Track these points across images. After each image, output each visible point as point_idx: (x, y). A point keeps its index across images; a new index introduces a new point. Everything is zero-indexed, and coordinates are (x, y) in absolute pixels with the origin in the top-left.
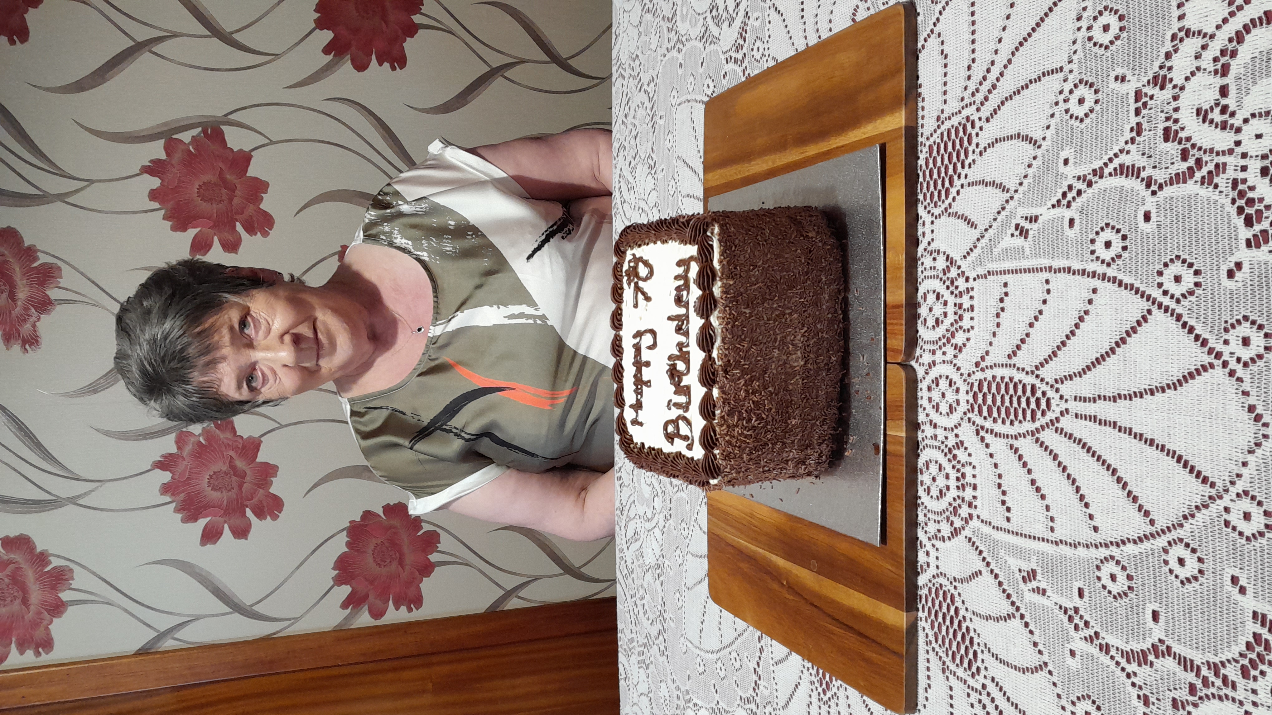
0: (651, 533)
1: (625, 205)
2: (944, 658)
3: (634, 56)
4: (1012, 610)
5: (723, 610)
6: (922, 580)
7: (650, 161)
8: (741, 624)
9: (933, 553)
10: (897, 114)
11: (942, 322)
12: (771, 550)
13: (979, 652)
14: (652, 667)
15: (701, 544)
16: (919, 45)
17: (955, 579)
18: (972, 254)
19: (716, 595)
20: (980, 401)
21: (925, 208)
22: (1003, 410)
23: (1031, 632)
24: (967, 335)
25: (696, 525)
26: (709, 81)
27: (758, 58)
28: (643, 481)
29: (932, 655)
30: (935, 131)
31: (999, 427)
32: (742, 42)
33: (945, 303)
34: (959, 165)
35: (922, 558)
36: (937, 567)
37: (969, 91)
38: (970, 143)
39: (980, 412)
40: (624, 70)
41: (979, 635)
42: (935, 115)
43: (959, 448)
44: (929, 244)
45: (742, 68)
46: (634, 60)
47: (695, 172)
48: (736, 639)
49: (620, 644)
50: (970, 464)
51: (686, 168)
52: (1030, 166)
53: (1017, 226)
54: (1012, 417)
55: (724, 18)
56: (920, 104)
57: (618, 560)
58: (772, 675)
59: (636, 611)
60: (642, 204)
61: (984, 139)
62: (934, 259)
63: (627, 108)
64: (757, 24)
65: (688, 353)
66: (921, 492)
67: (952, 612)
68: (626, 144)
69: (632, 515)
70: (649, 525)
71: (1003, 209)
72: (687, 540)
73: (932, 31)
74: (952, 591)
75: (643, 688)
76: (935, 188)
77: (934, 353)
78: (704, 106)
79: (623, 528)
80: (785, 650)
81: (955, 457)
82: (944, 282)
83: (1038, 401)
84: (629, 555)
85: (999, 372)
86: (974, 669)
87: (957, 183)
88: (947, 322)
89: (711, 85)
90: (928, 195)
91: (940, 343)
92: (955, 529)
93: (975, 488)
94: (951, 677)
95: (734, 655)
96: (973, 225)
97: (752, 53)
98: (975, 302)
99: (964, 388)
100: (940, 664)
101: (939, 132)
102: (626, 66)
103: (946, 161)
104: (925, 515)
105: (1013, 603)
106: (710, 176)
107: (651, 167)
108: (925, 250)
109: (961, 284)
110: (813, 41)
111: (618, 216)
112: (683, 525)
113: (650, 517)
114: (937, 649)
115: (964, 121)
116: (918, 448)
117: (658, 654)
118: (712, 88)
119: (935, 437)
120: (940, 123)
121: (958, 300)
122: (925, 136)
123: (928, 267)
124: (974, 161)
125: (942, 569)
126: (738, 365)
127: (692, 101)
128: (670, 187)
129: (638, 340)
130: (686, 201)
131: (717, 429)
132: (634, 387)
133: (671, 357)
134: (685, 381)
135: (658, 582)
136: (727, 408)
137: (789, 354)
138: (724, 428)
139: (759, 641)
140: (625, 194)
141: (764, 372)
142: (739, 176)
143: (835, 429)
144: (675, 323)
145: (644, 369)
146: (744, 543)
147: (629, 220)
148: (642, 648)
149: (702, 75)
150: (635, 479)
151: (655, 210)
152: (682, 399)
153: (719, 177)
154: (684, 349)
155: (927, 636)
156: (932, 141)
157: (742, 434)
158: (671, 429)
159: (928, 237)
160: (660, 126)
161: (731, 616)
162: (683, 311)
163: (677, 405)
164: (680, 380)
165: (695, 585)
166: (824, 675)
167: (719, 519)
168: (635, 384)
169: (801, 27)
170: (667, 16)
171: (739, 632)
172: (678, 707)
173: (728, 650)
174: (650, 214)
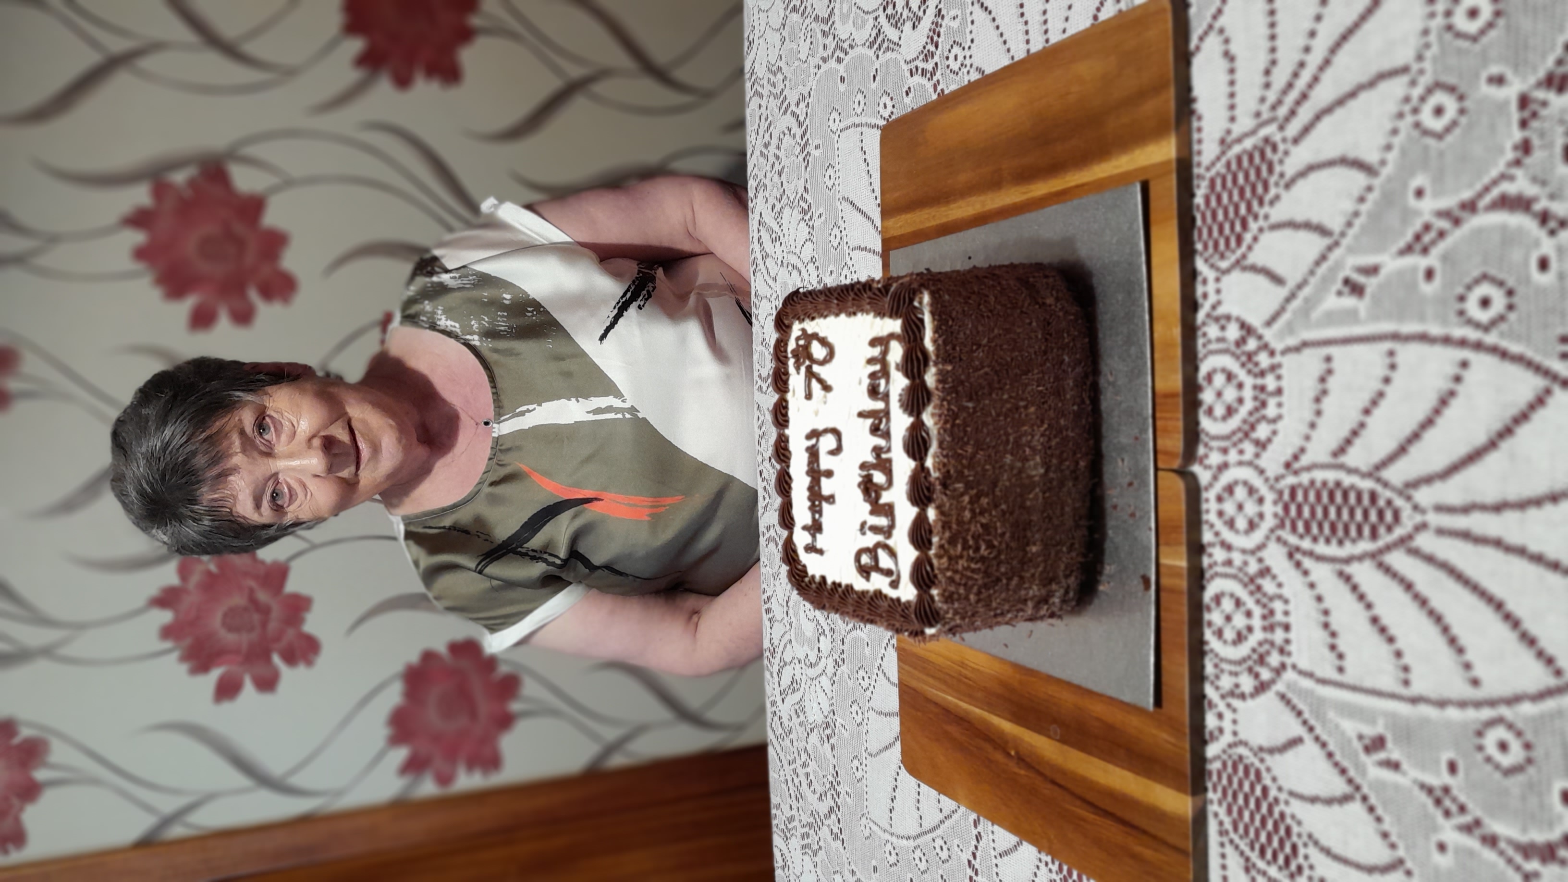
0: (817, 682)
2: (1248, 853)
3: (774, 69)
4: (1349, 789)
5: (922, 785)
6: (1212, 750)
7: (801, 203)
8: (948, 804)
9: (1228, 715)
10: (1164, 143)
11: (1237, 410)
12: (991, 707)
13: (1300, 845)
14: (821, 854)
15: (891, 699)
16: (1193, 46)
17: (1261, 750)
18: (1279, 320)
19: (912, 763)
20: (1293, 513)
21: (1207, 260)
22: (1327, 526)
23: (1379, 819)
24: (1272, 427)
25: (880, 673)
26: (886, 99)
27: (956, 69)
28: (802, 615)
29: (1229, 850)
30: (1218, 159)
31: (1321, 548)
32: (932, 49)
33: (1240, 386)
34: (1255, 203)
35: (1211, 721)
36: (1235, 733)
37: (1268, 104)
38: (1270, 172)
39: (1294, 529)
40: (762, 86)
41: (1300, 823)
42: (1218, 138)
43: (1264, 577)
44: (1214, 308)
45: (932, 83)
46: (775, 74)
47: (869, 218)
48: (942, 822)
49: (774, 822)
50: (1281, 597)
51: (855, 212)
52: (1362, 200)
53: (1347, 281)
54: (1340, 533)
55: (905, 16)
56: (1195, 125)
57: (769, 715)
58: (995, 869)
59: (796, 781)
60: (793, 260)
61: (1290, 168)
62: (1223, 328)
63: (767, 136)
64: (955, 24)
65: (890, 461)
66: (1208, 635)
67: (1258, 791)
68: (767, 181)
69: (787, 658)
70: (813, 673)
71: (1324, 258)
72: (868, 693)
73: (1211, 27)
74: (1257, 764)
76: (1221, 233)
77: (1225, 451)
78: (879, 132)
79: (775, 675)
80: (1013, 839)
81: (1259, 588)
82: (1238, 358)
83: (1381, 514)
84: (785, 709)
85: (1319, 476)
87: (1253, 226)
88: (1243, 411)
89: (890, 104)
90: (1211, 244)
91: (1235, 438)
92: (1261, 683)
93: (1287, 628)
94: (1259, 878)
95: (939, 842)
96: (1279, 281)
97: (947, 63)
98: (1284, 383)
99: (1270, 497)
100: (1242, 861)
101: (1224, 160)
102: (765, 82)
103: (1236, 197)
104: (1216, 666)
105: (1350, 781)
106: (891, 223)
107: (804, 212)
108: (1208, 316)
109: (1264, 360)
110: (1038, 46)
111: (758, 274)
112: (862, 673)
113: (813, 661)
114: (1237, 841)
115: (1261, 144)
116: (1203, 578)
117: (830, 838)
118: (889, 108)
119: (1229, 563)
120: (1225, 148)
121: (1259, 381)
122: (1203, 166)
123: (1213, 339)
124: (1277, 197)
125: (1242, 736)
126: (960, 476)
127: (861, 125)
128: (833, 237)
129: (813, 441)
130: (856, 254)
131: (935, 562)
132: (808, 504)
133: (863, 466)
134: (886, 498)
135: (827, 746)
136: (947, 534)
137: (1025, 459)
138: (945, 560)
139: (976, 826)
140: (768, 246)
141: (995, 484)
142: (933, 223)
143: (1085, 556)
144: (869, 421)
145: (824, 480)
146: (951, 699)
147: (775, 280)
148: (807, 829)
149: (874, 93)
150: (791, 612)
151: (811, 267)
152: (883, 521)
153: (904, 223)
154: (884, 456)
155: (1221, 823)
156: (1213, 172)
157: (968, 568)
158: (865, 559)
159: (1212, 298)
160: (815, 159)
161: (933, 793)
162: (880, 405)
163: (875, 529)
164: (878, 497)
165: (881, 751)
166: (1070, 873)
167: (915, 668)
168: (809, 499)
169: (1021, 27)
170: (821, 15)
171: (945, 814)
173: (931, 836)
174: (804, 272)
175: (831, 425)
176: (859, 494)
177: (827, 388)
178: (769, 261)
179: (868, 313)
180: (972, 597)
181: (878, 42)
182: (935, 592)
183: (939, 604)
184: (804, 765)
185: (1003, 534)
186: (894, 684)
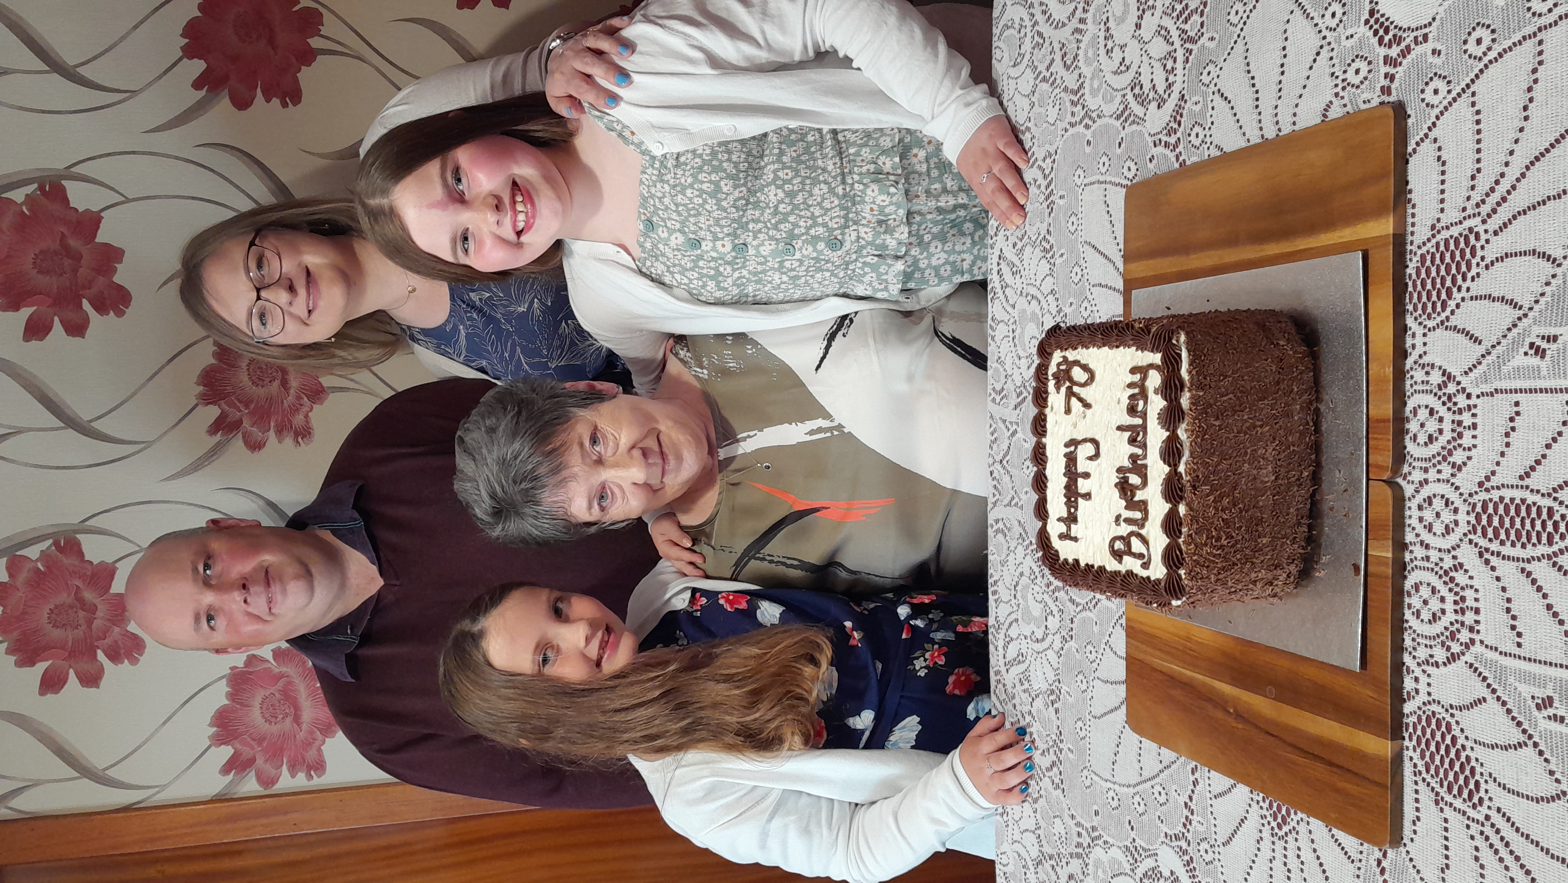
0: (1043, 655)
1: (1008, 291)
2: (1438, 788)
4: (1522, 738)
5: (1143, 739)
6: (1408, 708)
7: (1043, 243)
8: (1168, 755)
9: (1423, 679)
10: (1383, 221)
11: (1437, 439)
13: (1482, 781)
14: (1042, 802)
15: (1118, 670)
16: (1410, 149)
17: (1451, 707)
18: (1475, 371)
19: (1135, 722)
20: (1484, 522)
21: (1416, 319)
22: (1513, 532)
23: (1546, 760)
24: (1467, 453)
25: (1108, 648)
26: (1129, 163)
27: (1197, 144)
28: (1030, 596)
29: (1422, 787)
30: (1429, 240)
31: (1507, 550)
32: (1176, 126)
33: (1441, 420)
34: (1459, 277)
35: (1408, 684)
36: (1429, 694)
37: (1473, 202)
38: (1473, 254)
39: (1484, 534)
41: (1482, 764)
42: (1429, 224)
43: (1456, 570)
44: (1420, 356)
45: (1174, 154)
47: (1110, 260)
48: (1161, 771)
50: (1472, 587)
51: (1097, 255)
52: (1548, 284)
53: (1532, 345)
54: (1524, 539)
55: (1151, 97)
56: (1410, 211)
58: (1210, 809)
60: (1033, 291)
61: (1491, 253)
62: (1427, 373)
64: (1197, 108)
65: (1145, 466)
66: (1408, 615)
67: (1448, 740)
69: (1014, 633)
70: (1039, 647)
71: (1515, 326)
72: (1095, 665)
73: (1426, 135)
74: (1448, 718)
75: (1030, 824)
76: (1429, 299)
77: (1426, 470)
78: (1124, 190)
79: (1000, 649)
80: (1227, 782)
81: (1452, 579)
82: (1440, 398)
83: (1556, 525)
84: (1010, 678)
85: (1508, 494)
86: (1476, 800)
87: (1457, 296)
88: (1443, 440)
89: (1133, 168)
90: (1420, 306)
91: (1434, 461)
92: (1452, 654)
93: (1477, 611)
94: (1446, 808)
95: (1158, 788)
96: (1477, 341)
97: (1189, 139)
98: (1478, 420)
99: (1463, 508)
100: (1433, 795)
101: (1434, 241)
103: (1443, 272)
104: (1414, 640)
105: (1524, 731)
106: (1133, 266)
107: (1045, 250)
108: (1415, 363)
109: (1461, 401)
110: (1270, 133)
111: (996, 301)
112: (1089, 647)
113: (1040, 637)
114: (1429, 779)
115: (1466, 232)
116: (1405, 569)
117: (1050, 787)
118: (1133, 171)
119: (1428, 558)
120: (1435, 232)
121: (1457, 417)
122: (1416, 244)
123: (1419, 381)
124: (1478, 275)
125: (1435, 696)
126: (1207, 480)
127: (1105, 182)
128: (1073, 275)
129: (1072, 448)
130: (1096, 290)
131: (1183, 547)
132: (1064, 499)
133: (1120, 469)
134: (1140, 496)
135: (1051, 710)
136: (1195, 526)
137: (1259, 468)
138: (1192, 546)
139: (1193, 773)
140: (1008, 278)
141: (1234, 487)
142: (1171, 271)
143: (1305, 548)
144: (1128, 434)
145: (1080, 481)
146: (1176, 668)
147: (1013, 307)
149: (1119, 157)
150: (1019, 595)
151: (1051, 298)
152: (1138, 515)
153: (1141, 269)
154: (1140, 462)
155: (1415, 766)
156: (1424, 250)
157: (1210, 553)
158: (1119, 545)
159: (1419, 350)
160: (1060, 207)
161: (1154, 746)
162: (1139, 421)
163: (1130, 521)
164: (1134, 494)
165: (1106, 714)
166: (1279, 809)
167: (1142, 643)
168: (1065, 496)
169: (1256, 117)
170: (1070, 87)
171: (1165, 764)
172: (1079, 845)
173: (1149, 784)
174: (1043, 302)
175: (1090, 436)
176: (1116, 493)
177: (1086, 405)
179: (1129, 346)
182: (1182, 572)
183: (1186, 582)
185: (1240, 527)
186: (1121, 657)
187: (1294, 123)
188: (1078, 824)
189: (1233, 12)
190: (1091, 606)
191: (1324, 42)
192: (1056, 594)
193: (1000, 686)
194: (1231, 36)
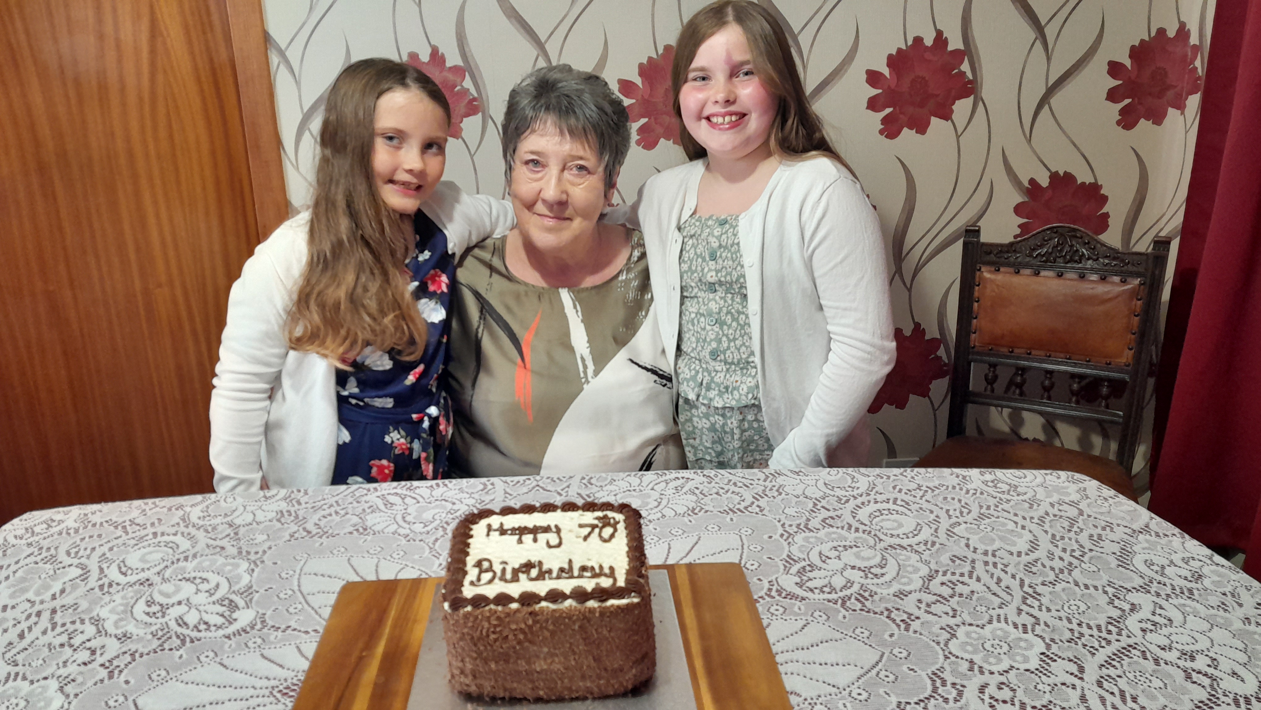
0: (393, 521)
3: (781, 490)
5: (336, 595)
7: (699, 508)
8: (326, 612)
12: (390, 640)
15: (387, 574)
19: (349, 589)
25: (403, 566)
26: (756, 565)
27: (771, 610)
28: (437, 511)
32: (783, 595)
40: (771, 481)
45: (764, 595)
46: (777, 491)
47: (688, 554)
48: (313, 608)
51: (691, 545)
55: (804, 578)
58: (287, 643)
60: (664, 502)
63: (740, 484)
64: (796, 609)
65: (544, 579)
68: (713, 484)
69: (408, 500)
70: (399, 518)
72: (389, 558)
78: (737, 561)
79: (395, 491)
80: (310, 655)
89: (753, 568)
95: (300, 607)
97: (775, 605)
102: (774, 483)
106: (684, 570)
107: (694, 509)
110: (779, 658)
111: (656, 477)
112: (402, 553)
113: (406, 519)
117: (290, 531)
118: (751, 568)
126: (535, 622)
127: (743, 548)
128: (676, 529)
129: (554, 529)
130: (666, 546)
131: (487, 608)
132: (517, 526)
133: (540, 563)
134: (522, 577)
135: (351, 529)
136: (502, 616)
137: (545, 659)
138: (488, 614)
139: (314, 630)
140: (673, 484)
141: (531, 642)
142: (682, 597)
143: (488, 695)
144: (566, 566)
145: (531, 536)
146: (393, 613)
147: (652, 489)
148: (293, 514)
149: (761, 558)
150: (438, 503)
151: (659, 515)
152: (509, 576)
153: (683, 578)
154: (547, 575)
157: (483, 628)
158: (486, 565)
160: (725, 518)
161: (332, 602)
162: (576, 573)
163: (504, 571)
164: (523, 572)
165: (352, 567)
166: (294, 690)
167: (409, 590)
168: (519, 526)
169: (791, 648)
170: (810, 523)
171: (319, 611)
172: (248, 553)
173: (303, 601)
174: (656, 510)
175: (564, 541)
176: (524, 561)
177: (586, 538)
178: (664, 484)
179: (629, 565)
180: (466, 630)
181: (790, 560)
182: (469, 608)
183: (462, 612)
184: (337, 513)
185: (502, 647)
186: (397, 575)
187: (786, 674)
188: (264, 552)
189: (863, 630)
190: (434, 553)
191: (841, 690)
192: (441, 529)
193: (365, 492)
194: (846, 629)
